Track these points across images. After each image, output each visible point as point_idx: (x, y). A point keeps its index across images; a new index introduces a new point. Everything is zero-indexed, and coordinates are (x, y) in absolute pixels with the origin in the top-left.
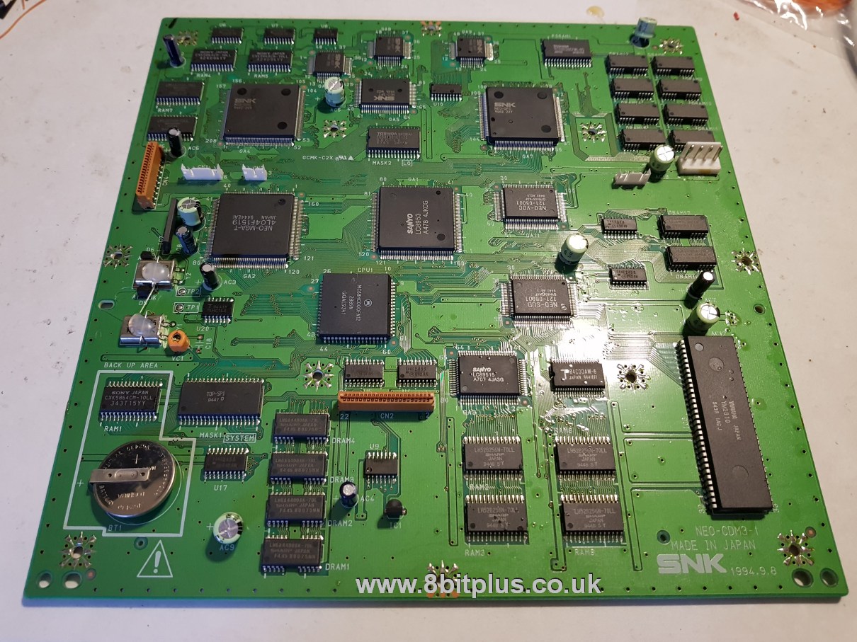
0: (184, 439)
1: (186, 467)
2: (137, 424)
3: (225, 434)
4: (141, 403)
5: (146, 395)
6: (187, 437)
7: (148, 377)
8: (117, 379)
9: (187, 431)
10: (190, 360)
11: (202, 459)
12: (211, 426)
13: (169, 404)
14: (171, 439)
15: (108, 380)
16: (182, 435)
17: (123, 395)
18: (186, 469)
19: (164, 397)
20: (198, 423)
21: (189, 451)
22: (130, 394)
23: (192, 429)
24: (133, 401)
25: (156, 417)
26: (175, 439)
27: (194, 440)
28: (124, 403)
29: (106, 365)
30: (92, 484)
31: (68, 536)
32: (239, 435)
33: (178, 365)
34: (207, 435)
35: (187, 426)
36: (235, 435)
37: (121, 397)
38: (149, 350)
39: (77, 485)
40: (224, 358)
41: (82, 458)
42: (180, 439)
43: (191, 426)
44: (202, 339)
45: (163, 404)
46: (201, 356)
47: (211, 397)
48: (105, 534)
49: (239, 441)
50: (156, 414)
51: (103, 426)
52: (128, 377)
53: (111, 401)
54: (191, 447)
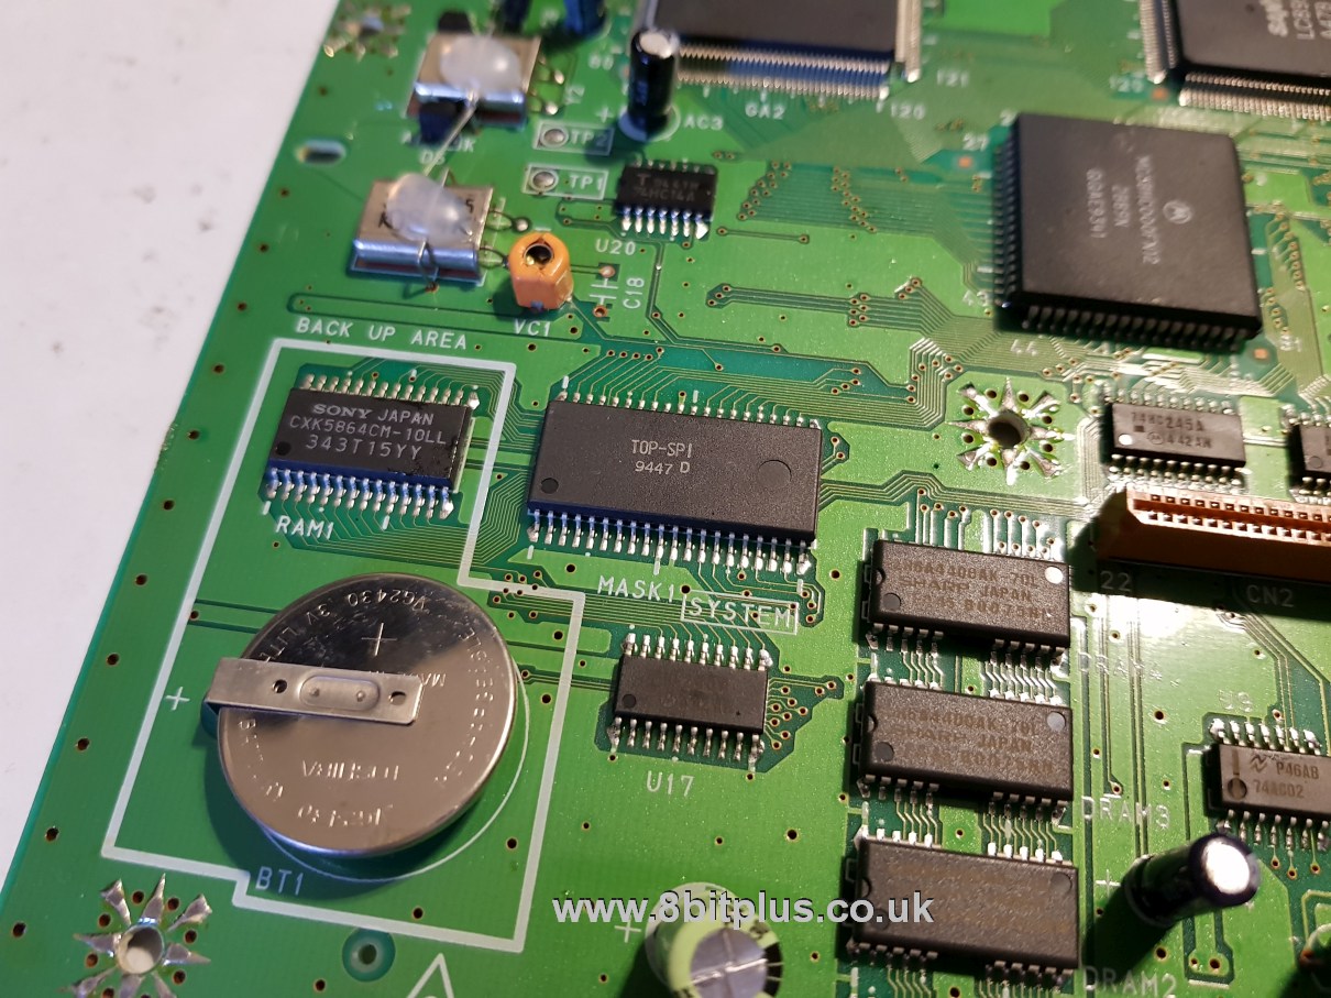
0: (544, 592)
1: (545, 689)
2: (387, 519)
3: (686, 590)
4: (407, 453)
5: (425, 427)
6: (552, 585)
7: (430, 375)
8: (333, 370)
9: (553, 563)
10: (572, 336)
11: (605, 669)
12: (638, 557)
13: (497, 467)
14: (497, 586)
15: (307, 369)
16: (534, 575)
17: (347, 419)
18: (546, 699)
19: (480, 444)
20: (591, 544)
21: (558, 636)
22: (370, 420)
23: (571, 559)
24: (378, 440)
25: (448, 507)
26: (513, 588)
27: (579, 601)
28: (350, 445)
29: (302, 323)
30: (216, 707)
31: (113, 884)
32: (738, 602)
33: (532, 347)
34: (623, 588)
35: (554, 547)
36: (724, 601)
37: (340, 426)
38: (442, 295)
39: (165, 704)
40: (685, 340)
41: (194, 615)
42: (527, 589)
43: (568, 548)
44: (613, 278)
45: (475, 465)
46: (609, 328)
47: (647, 459)
48: (241, 899)
49: (738, 621)
50: (451, 497)
51: (274, 513)
52: (366, 367)
53: (307, 432)
54: (567, 621)
